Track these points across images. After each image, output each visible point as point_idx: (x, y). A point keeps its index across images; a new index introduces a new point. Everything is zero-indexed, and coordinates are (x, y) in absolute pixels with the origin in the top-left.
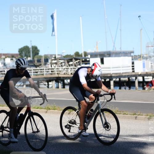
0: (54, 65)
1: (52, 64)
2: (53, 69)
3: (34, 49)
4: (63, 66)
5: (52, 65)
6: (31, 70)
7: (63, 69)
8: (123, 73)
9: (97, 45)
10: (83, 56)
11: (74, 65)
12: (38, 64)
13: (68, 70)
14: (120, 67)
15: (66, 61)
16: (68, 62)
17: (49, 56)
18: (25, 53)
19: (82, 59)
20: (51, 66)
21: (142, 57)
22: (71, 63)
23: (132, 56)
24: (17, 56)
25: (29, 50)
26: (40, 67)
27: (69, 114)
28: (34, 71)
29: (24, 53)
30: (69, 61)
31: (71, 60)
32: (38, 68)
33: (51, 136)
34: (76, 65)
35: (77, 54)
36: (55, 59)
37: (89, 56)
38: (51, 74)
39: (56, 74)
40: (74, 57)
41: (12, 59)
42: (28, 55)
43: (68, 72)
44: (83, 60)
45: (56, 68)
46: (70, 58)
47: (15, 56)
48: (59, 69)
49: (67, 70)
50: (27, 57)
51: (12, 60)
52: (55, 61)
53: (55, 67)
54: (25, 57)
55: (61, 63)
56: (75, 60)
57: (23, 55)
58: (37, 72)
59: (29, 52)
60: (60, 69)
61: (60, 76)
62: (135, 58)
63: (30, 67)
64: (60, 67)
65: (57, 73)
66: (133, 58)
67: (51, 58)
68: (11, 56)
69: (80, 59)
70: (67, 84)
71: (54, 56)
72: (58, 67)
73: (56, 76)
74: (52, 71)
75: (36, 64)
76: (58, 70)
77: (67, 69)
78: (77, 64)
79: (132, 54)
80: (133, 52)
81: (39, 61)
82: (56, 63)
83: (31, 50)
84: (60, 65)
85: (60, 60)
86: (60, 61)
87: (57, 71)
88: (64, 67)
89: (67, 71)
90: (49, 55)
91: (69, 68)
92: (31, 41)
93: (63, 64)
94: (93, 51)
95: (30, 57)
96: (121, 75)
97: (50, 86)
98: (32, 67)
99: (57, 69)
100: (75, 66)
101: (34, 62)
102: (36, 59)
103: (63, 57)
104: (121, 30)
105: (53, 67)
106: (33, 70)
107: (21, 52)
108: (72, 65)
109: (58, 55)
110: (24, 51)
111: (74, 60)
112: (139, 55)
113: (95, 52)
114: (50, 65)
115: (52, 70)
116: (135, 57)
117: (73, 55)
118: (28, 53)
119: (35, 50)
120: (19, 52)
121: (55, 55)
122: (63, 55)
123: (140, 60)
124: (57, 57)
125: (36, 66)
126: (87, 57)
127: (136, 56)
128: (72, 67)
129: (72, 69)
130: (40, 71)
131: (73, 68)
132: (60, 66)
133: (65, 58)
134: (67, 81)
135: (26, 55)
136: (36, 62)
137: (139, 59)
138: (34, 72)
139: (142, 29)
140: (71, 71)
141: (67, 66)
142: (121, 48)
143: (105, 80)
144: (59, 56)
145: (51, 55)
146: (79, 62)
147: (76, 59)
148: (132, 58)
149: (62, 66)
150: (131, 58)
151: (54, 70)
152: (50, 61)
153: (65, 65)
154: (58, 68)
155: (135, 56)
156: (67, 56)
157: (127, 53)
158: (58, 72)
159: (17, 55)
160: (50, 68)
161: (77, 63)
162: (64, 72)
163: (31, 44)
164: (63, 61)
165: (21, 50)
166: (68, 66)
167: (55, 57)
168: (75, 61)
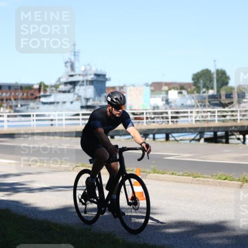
3: (220, 75)
6: (214, 112)
12: (227, 101)
17: (247, 88)
18: (203, 81)
24: (190, 87)
25: (210, 78)
26: (230, 106)
28: (219, 114)
29: (201, 81)
32: (227, 109)
41: (180, 93)
42: (209, 85)
47: (185, 87)
50: (208, 88)
51: (180, 95)
54: (204, 90)
57: (201, 85)
58: (224, 116)
59: (211, 80)
63: (212, 107)
68: (179, 87)
75: (223, 102)
81: (229, 96)
83: (215, 76)
92: (215, 61)
95: (212, 88)
98: (216, 107)
101: (220, 98)
102: (223, 93)
106: (218, 111)
107: (196, 81)
110: (202, 78)
118: (208, 82)
119: (221, 77)
120: (193, 79)
125: (224, 105)
130: (230, 113)
135: (205, 86)
136: (223, 97)
138: (219, 116)
152: (247, 97)
159: (189, 84)
163: (215, 66)
165: (197, 77)
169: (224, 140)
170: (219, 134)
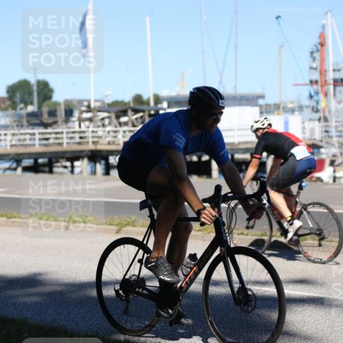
0: (87, 123)
1: (81, 120)
2: (84, 132)
3: (41, 87)
4: (107, 126)
5: (82, 124)
6: (34, 134)
7: (106, 134)
8: (239, 143)
9: (182, 79)
10: (152, 103)
11: (130, 124)
12: (50, 120)
13: (117, 134)
14: (233, 130)
15: (113, 116)
16: (118, 117)
17: (75, 103)
18: (21, 95)
19: (150, 111)
20: (80, 126)
21: (284, 108)
22: (124, 119)
23: (261, 106)
24: (4, 102)
25: (29, 90)
26: (55, 126)
27: (117, 233)
28: (41, 136)
29: (18, 95)
30: (119, 114)
31: (124, 113)
32: (50, 130)
33: (75, 282)
34: (136, 124)
35: (138, 99)
36: (89, 109)
37: (165, 105)
38: (80, 143)
39: (90, 143)
40: (132, 105)
42: (27, 100)
43: (117, 139)
44: (152, 112)
45: (91, 129)
46: (123, 108)
48: (96, 132)
49: (114, 134)
50: (26, 104)
52: (89, 115)
53: (88, 127)
54: (22, 106)
55: (103, 119)
56: (133, 113)
57: (18, 100)
58: (47, 139)
59: (31, 94)
60: (100, 133)
61: (99, 147)
62: (266, 109)
63: (31, 127)
64: (100, 129)
65: (93, 142)
66: (264, 110)
67: (80, 107)
69: (143, 111)
70: (113, 167)
71: (86, 103)
72: (94, 127)
73: (91, 147)
74: (81, 138)
75: (45, 121)
76: (94, 134)
77: (115, 132)
78: (137, 122)
79: (261, 102)
80: (262, 97)
81: (52, 113)
82: (90, 120)
83: (35, 88)
84: (100, 124)
85: (99, 111)
86: (99, 114)
87: (93, 137)
88: (108, 128)
89: (115, 137)
90: (75, 100)
91: (118, 131)
93: (107, 121)
94: (174, 94)
95: (32, 103)
96: (235, 147)
97: (77, 170)
98: (36, 128)
99: (93, 132)
100: (134, 126)
101: (42, 115)
102: (45, 109)
103: (106, 106)
104: (236, 47)
105: (83, 128)
106: (39, 133)
107: (11, 94)
108: (126, 124)
109: (96, 101)
110: (19, 91)
111: (130, 113)
112: (275, 105)
113: (178, 95)
114: (77, 123)
115: (82, 135)
116: (268, 107)
117: (129, 103)
118: (26, 96)
119: (43, 89)
120: (8, 92)
121: (89, 101)
122: (107, 102)
123: (279, 114)
124: (92, 106)
125: (46, 126)
126: (159, 106)
127: (270, 105)
128: (125, 128)
129: (127, 133)
130: (53, 136)
131: (130, 131)
132: (99, 127)
133: (111, 109)
134: (115, 159)
135: (22, 101)
136: (45, 116)
137: (276, 113)
138: (40, 139)
139: (282, 46)
140: (123, 137)
141: (116, 127)
142: (235, 88)
143: (200, 158)
144: (98, 104)
145: (80, 102)
146: (141, 117)
147: (136, 111)
148: (261, 109)
149: (103, 125)
150: (257, 110)
151: (86, 134)
152: (76, 114)
153: (110, 124)
154: (95, 129)
155: (267, 105)
156: (115, 103)
157: (250, 98)
158: (96, 140)
159: (2, 99)
160: (77, 129)
161: (137, 119)
162: (108, 139)
163: (36, 75)
164: (106, 114)
165: (12, 90)
166: (118, 125)
167: (89, 106)
168: (133, 115)
169: (47, 169)
170: (40, 161)
